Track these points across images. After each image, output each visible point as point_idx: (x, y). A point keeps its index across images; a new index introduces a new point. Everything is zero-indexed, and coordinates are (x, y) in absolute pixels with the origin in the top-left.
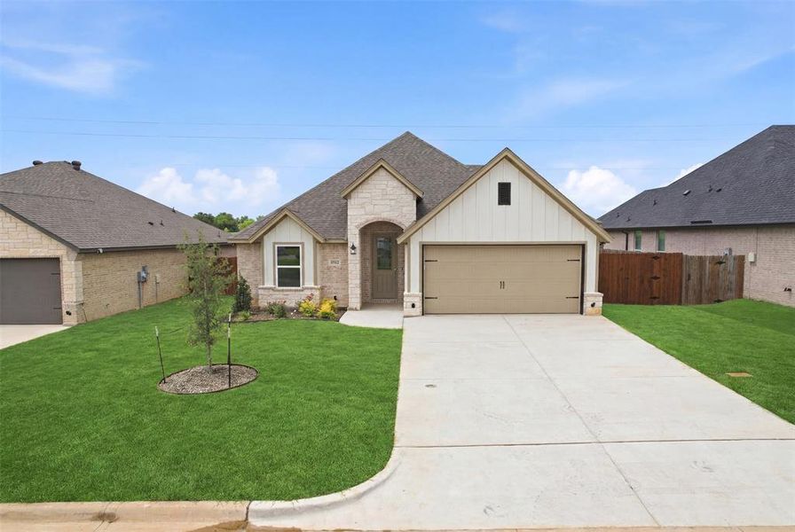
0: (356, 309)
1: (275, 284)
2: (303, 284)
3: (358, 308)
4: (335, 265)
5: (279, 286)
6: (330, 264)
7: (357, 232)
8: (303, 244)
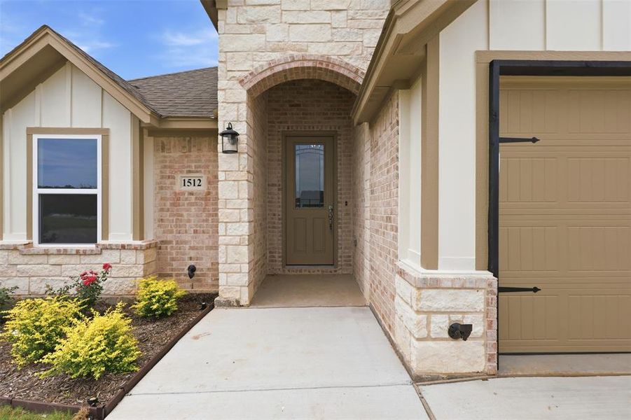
0: (238, 305)
1: (30, 235)
2: (105, 237)
3: (245, 300)
4: (192, 188)
5: (43, 240)
6: (179, 187)
7: (242, 95)
8: (105, 133)
